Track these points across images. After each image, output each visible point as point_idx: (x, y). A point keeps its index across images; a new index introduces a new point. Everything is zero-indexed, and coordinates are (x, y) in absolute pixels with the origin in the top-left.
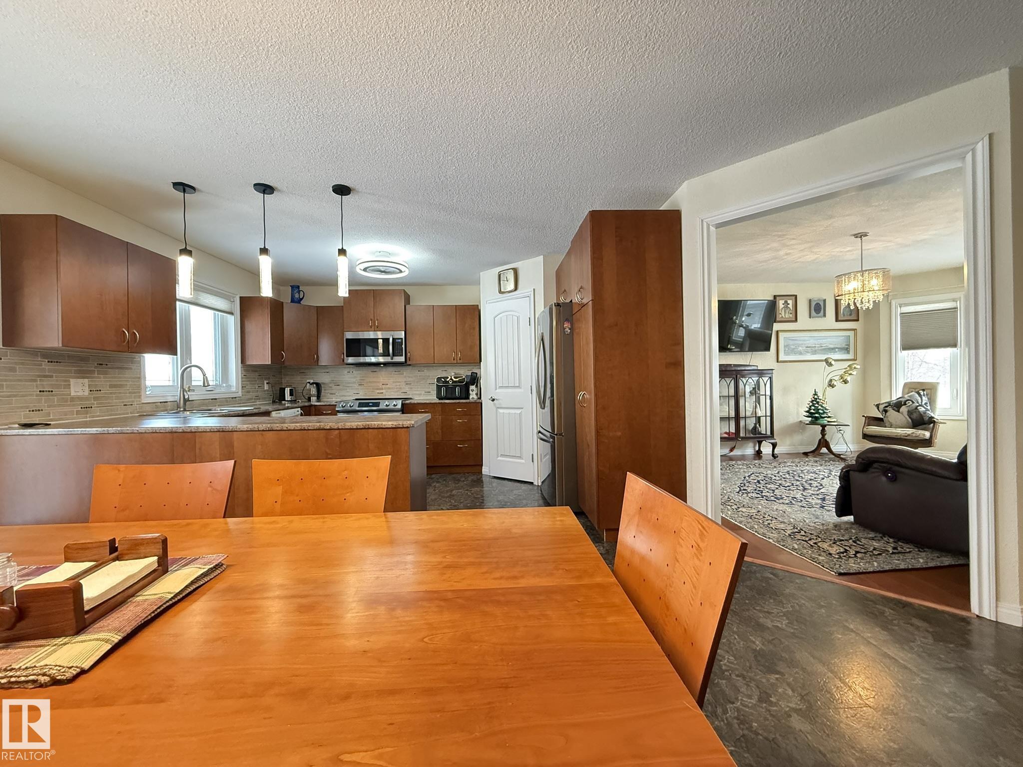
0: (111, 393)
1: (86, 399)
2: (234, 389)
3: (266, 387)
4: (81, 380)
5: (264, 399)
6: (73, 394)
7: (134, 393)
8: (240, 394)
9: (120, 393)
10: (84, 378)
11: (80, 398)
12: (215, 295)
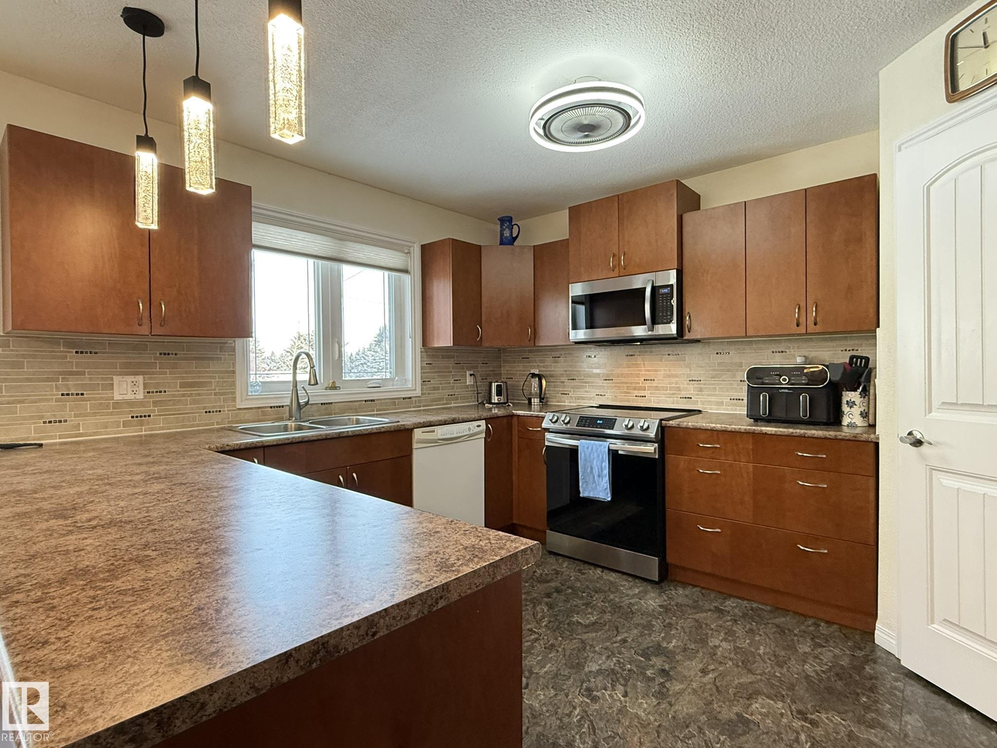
0: (183, 395)
1: (142, 404)
2: (410, 385)
3: (469, 381)
4: (130, 379)
5: (465, 398)
6: (117, 397)
7: (222, 394)
8: (418, 392)
9: (199, 395)
10: (136, 374)
11: (130, 404)
12: (374, 246)
